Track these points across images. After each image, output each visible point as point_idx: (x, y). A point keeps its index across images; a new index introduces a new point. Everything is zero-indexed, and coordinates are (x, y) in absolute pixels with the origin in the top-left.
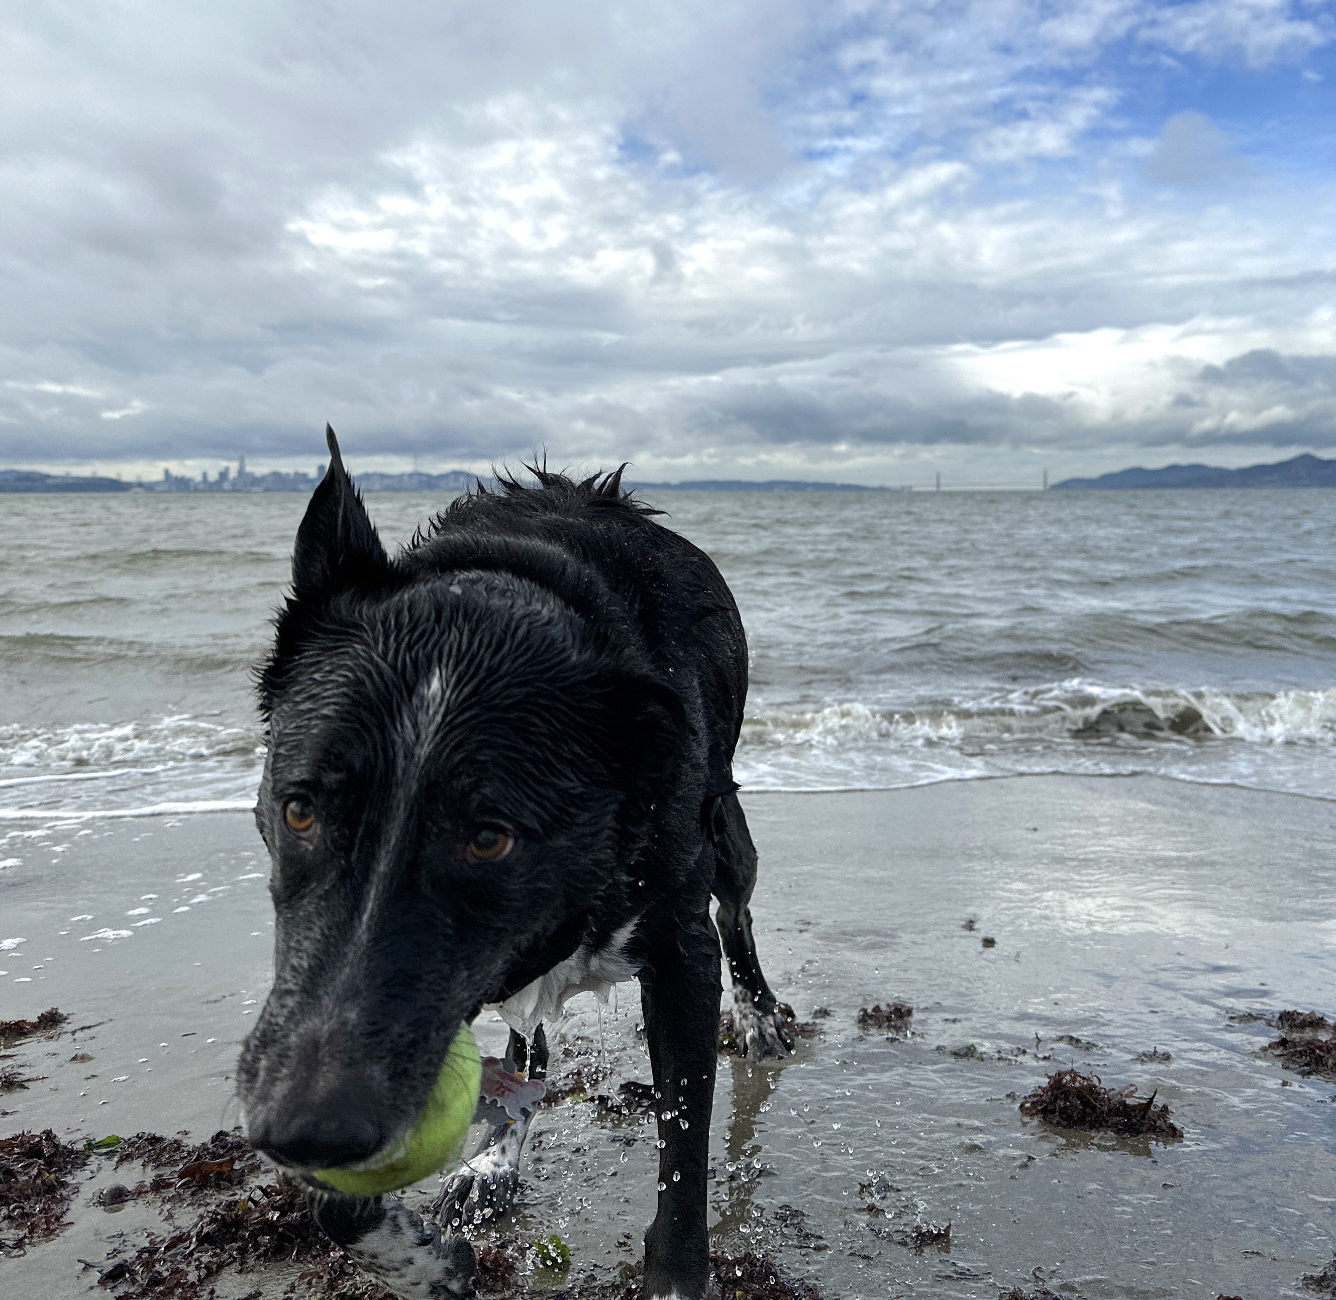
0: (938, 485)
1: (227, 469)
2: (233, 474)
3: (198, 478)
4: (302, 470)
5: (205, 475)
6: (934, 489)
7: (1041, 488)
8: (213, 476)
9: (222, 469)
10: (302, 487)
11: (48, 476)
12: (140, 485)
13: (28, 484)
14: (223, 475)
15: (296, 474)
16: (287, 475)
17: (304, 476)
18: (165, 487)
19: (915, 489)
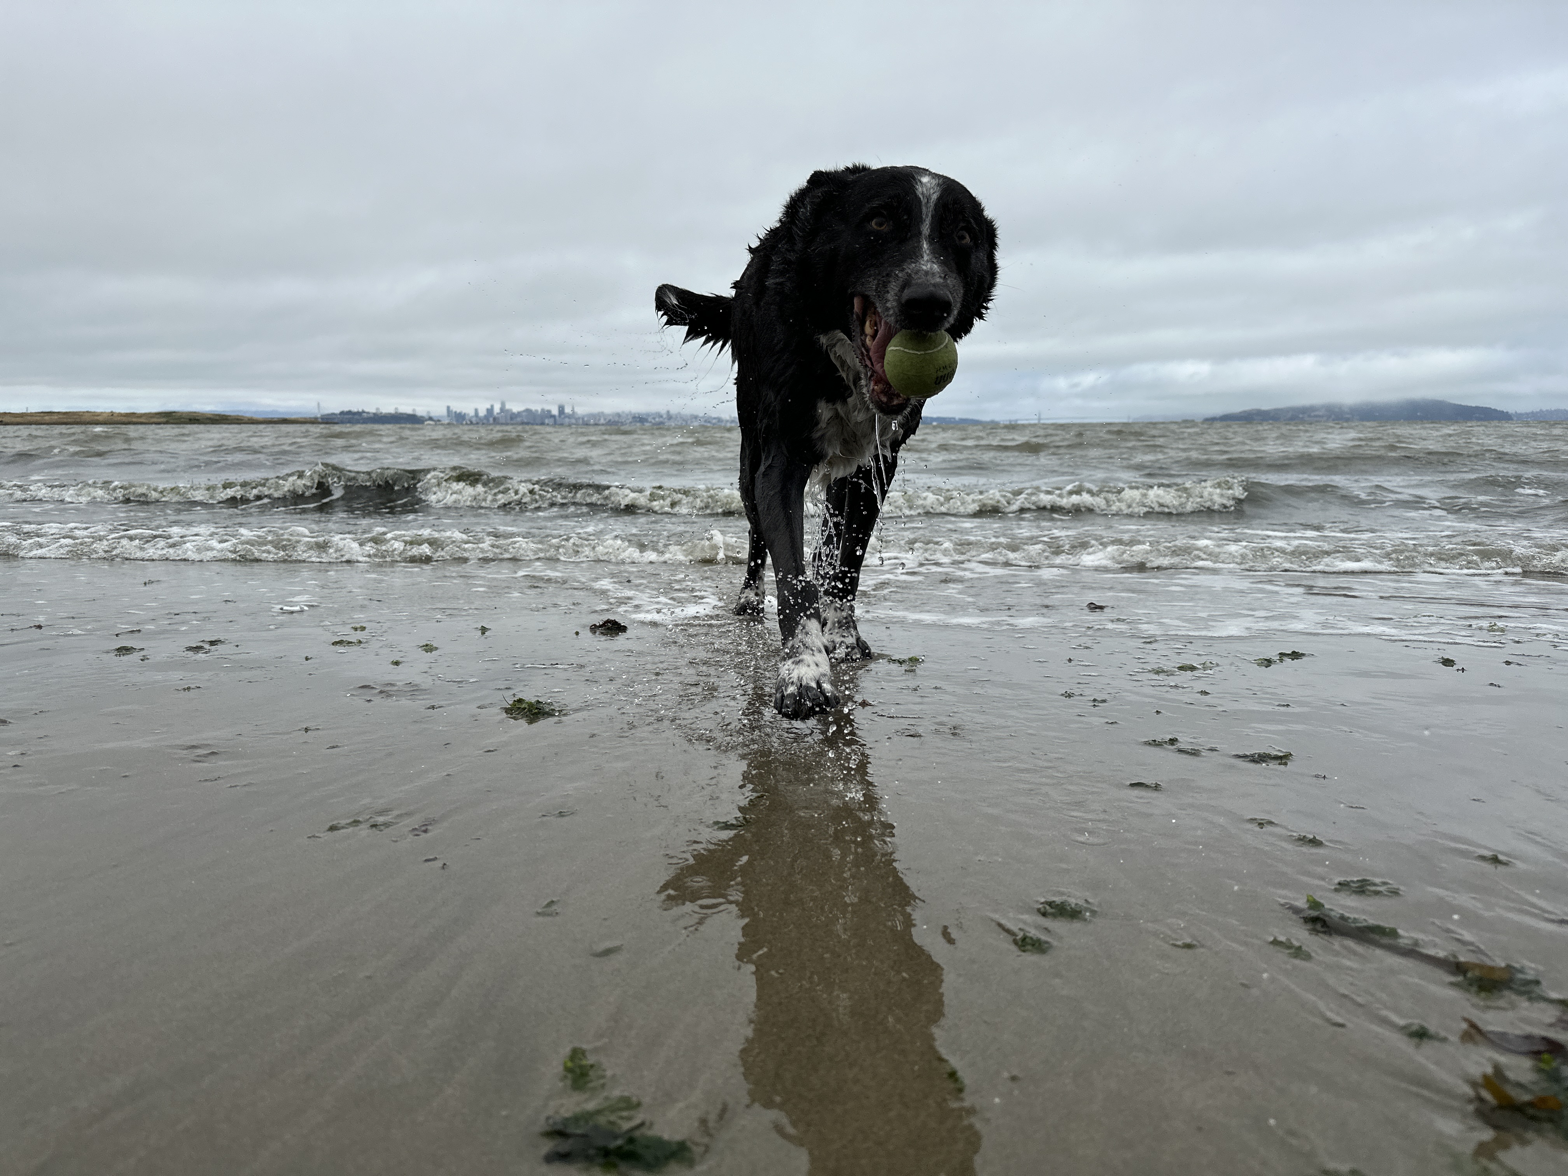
1: (492, 406)
2: (497, 409)
3: (472, 413)
4: (547, 407)
5: (476, 410)
6: (1036, 422)
8: (482, 413)
9: (489, 407)
10: (547, 421)
11: (363, 412)
12: (431, 419)
13: (350, 416)
14: (490, 411)
15: (543, 410)
16: (537, 411)
17: (549, 411)
18: (446, 422)
19: (1019, 422)
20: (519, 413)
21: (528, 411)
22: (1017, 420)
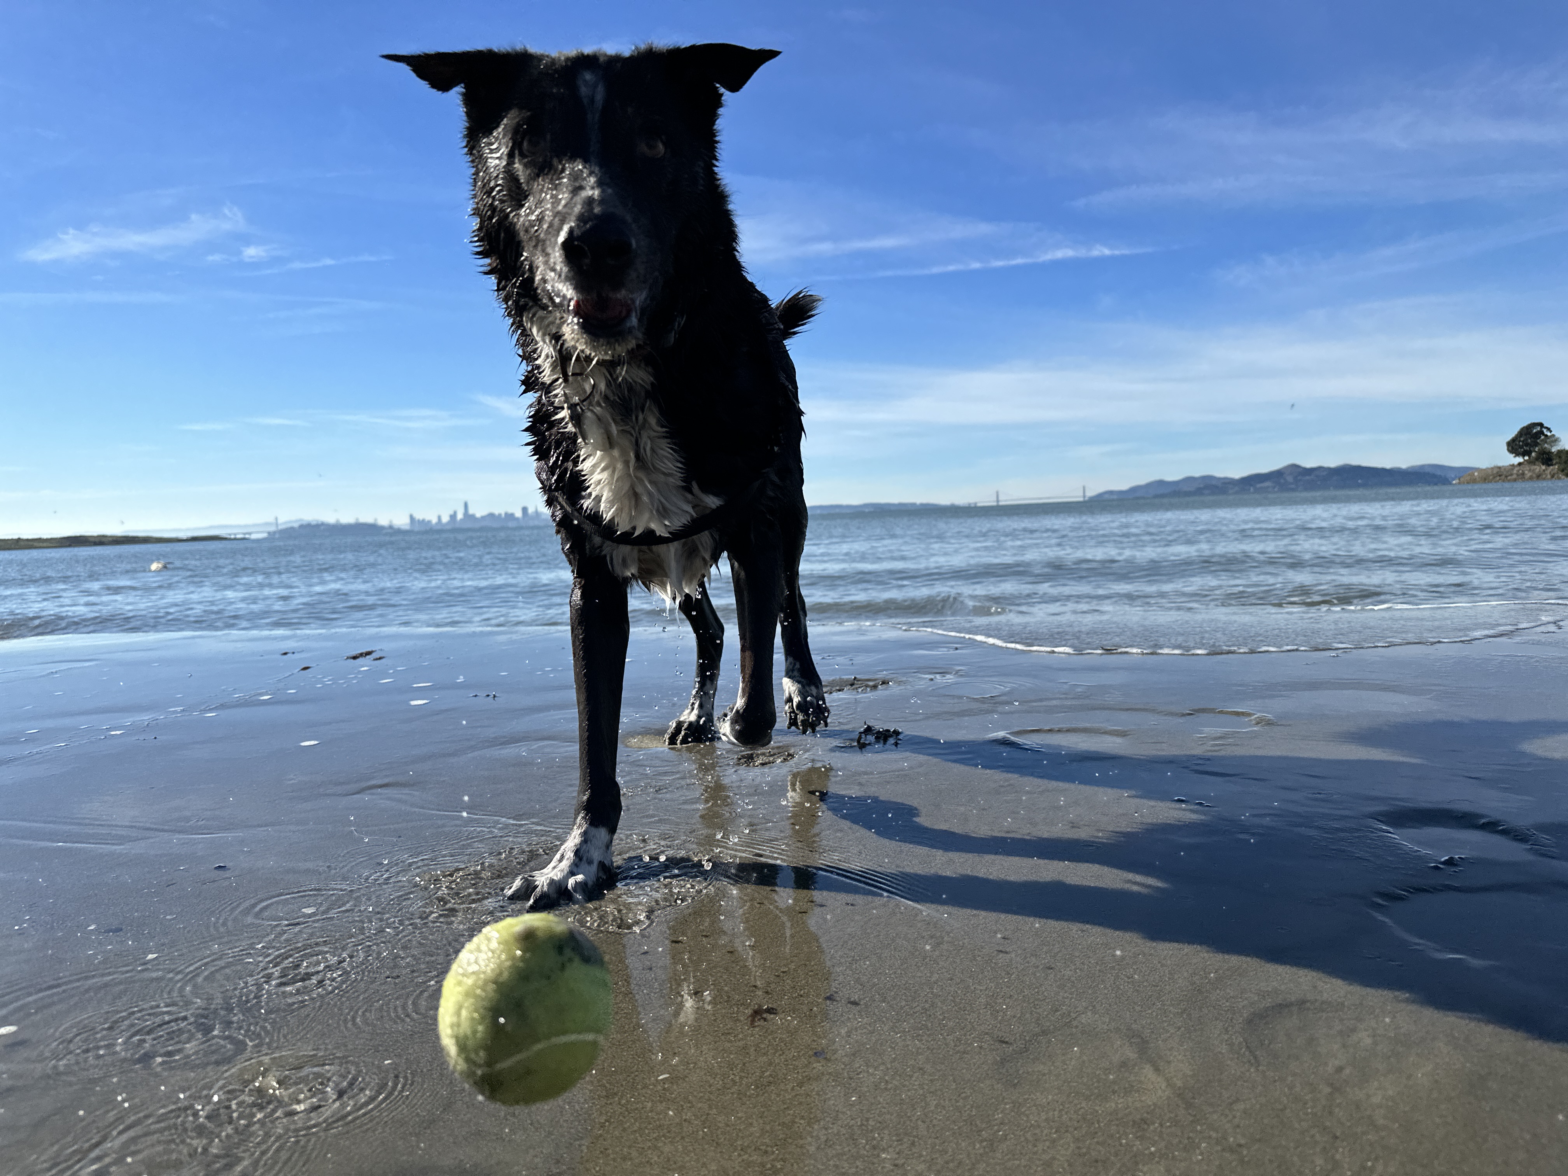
0: (998, 501)
1: (455, 513)
2: (460, 516)
3: (434, 520)
4: (510, 511)
5: (439, 518)
6: (995, 504)
7: (1081, 499)
8: (445, 519)
9: (452, 513)
14: (453, 517)
15: (506, 514)
16: (500, 515)
17: (512, 515)
19: (979, 505)
20: (483, 518)
21: (491, 515)
22: (976, 503)
